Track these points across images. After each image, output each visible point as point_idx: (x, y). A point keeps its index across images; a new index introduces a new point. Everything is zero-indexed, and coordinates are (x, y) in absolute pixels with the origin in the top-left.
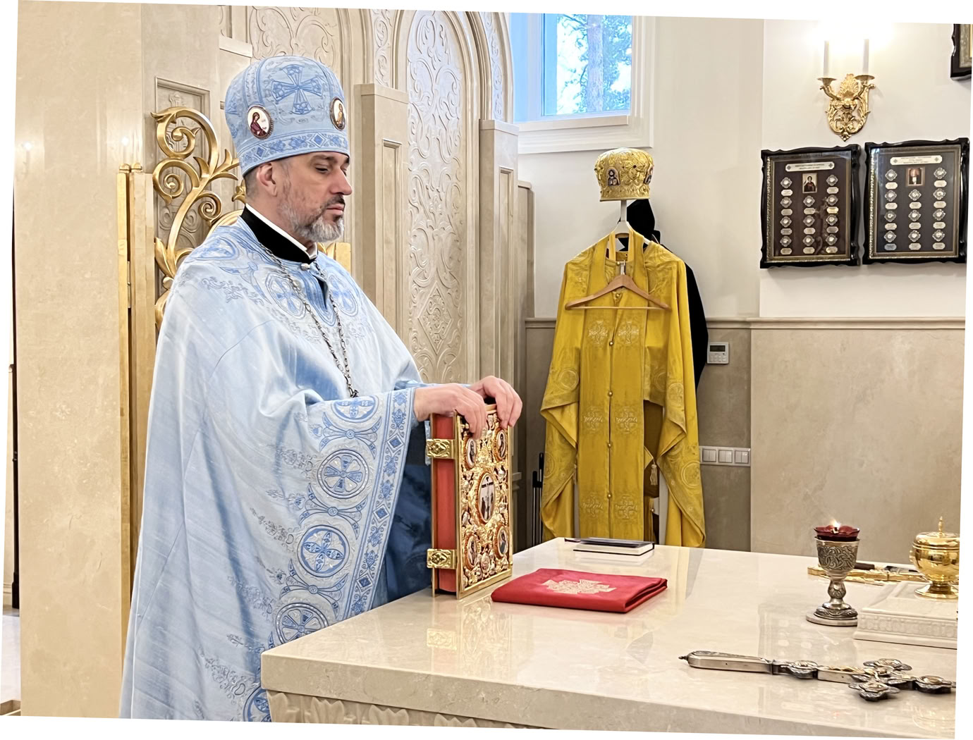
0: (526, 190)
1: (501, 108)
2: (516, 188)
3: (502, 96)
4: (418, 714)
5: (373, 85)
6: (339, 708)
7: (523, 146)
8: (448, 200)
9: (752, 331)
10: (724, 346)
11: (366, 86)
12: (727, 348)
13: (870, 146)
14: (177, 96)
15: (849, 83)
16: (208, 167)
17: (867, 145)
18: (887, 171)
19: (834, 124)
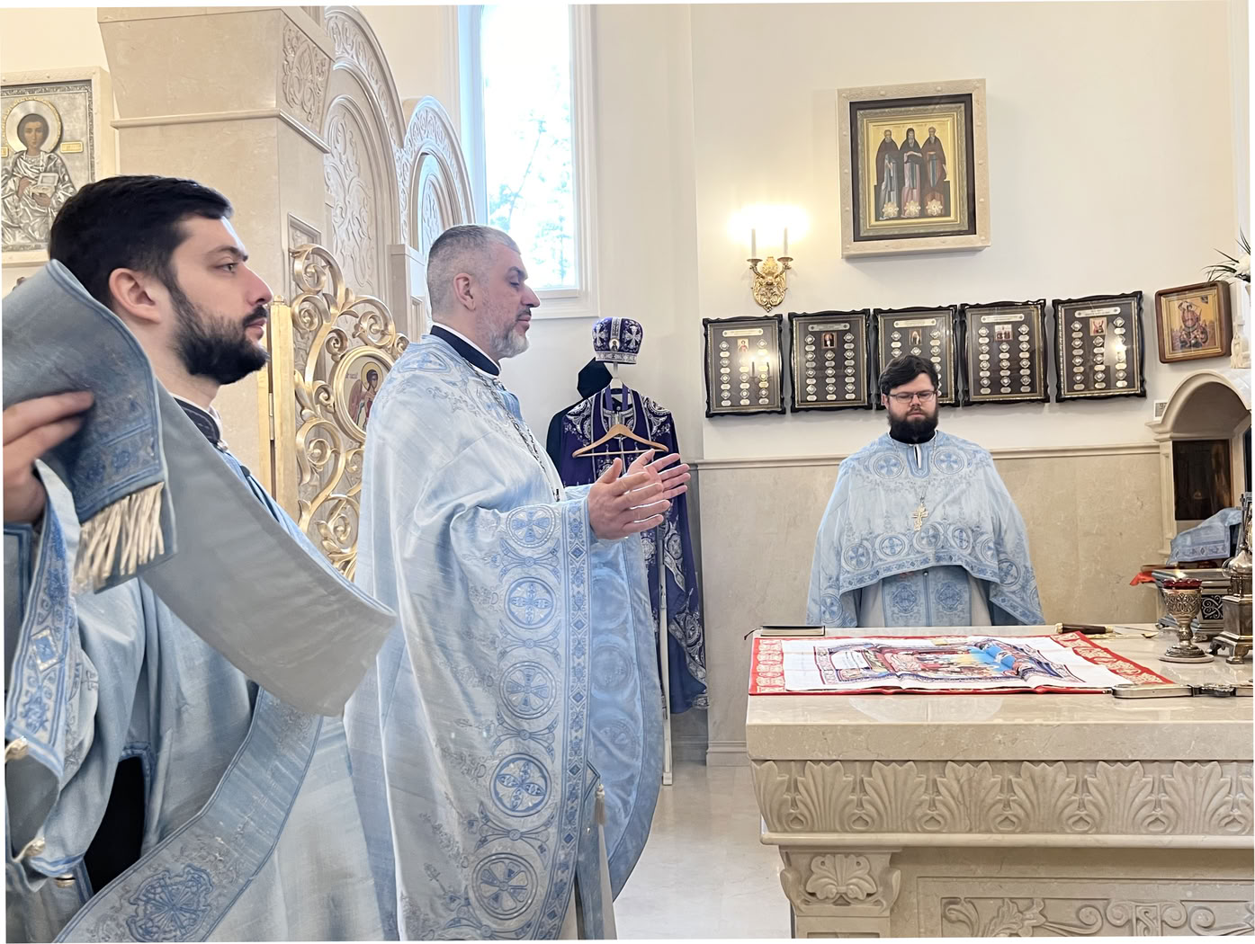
4: (926, 763)
5: (403, 245)
6: (837, 769)
9: (700, 470)
11: (397, 246)
13: (792, 316)
15: (770, 264)
16: (335, 304)
17: (789, 314)
18: (806, 336)
19: (759, 298)
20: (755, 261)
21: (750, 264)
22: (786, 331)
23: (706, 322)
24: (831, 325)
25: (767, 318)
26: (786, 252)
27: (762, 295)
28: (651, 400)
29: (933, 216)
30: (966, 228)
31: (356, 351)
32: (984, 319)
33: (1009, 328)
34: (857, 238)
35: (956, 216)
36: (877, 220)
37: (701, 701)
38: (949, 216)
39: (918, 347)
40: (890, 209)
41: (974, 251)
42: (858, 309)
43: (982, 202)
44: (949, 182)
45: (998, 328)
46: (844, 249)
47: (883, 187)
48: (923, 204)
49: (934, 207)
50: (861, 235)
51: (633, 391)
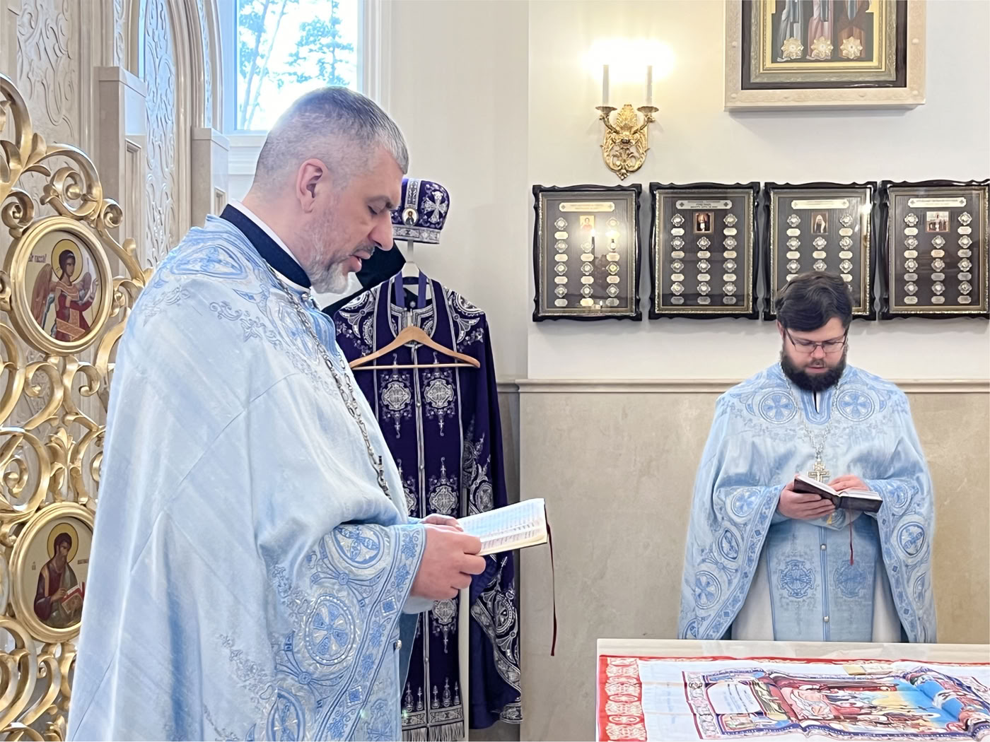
1: (211, 115)
5: (117, 68)
7: (233, 165)
8: (167, 225)
9: (522, 395)
11: (107, 69)
13: (654, 187)
15: (627, 113)
16: (17, 156)
17: (651, 185)
18: (673, 214)
19: (610, 160)
20: (608, 110)
21: (600, 113)
22: (646, 206)
23: (537, 190)
24: (705, 202)
25: (620, 188)
26: (649, 99)
27: (614, 156)
28: (459, 295)
29: (848, 60)
30: (893, 78)
31: (45, 223)
32: (912, 202)
33: (944, 216)
34: (747, 85)
35: (880, 61)
36: (774, 61)
37: (511, 712)
38: (871, 60)
39: (823, 237)
40: (793, 47)
41: (902, 109)
42: (744, 182)
43: (915, 44)
44: (873, 13)
45: (930, 216)
46: (727, 99)
47: (784, 17)
48: (836, 42)
49: (851, 47)
50: (752, 81)
51: (433, 281)
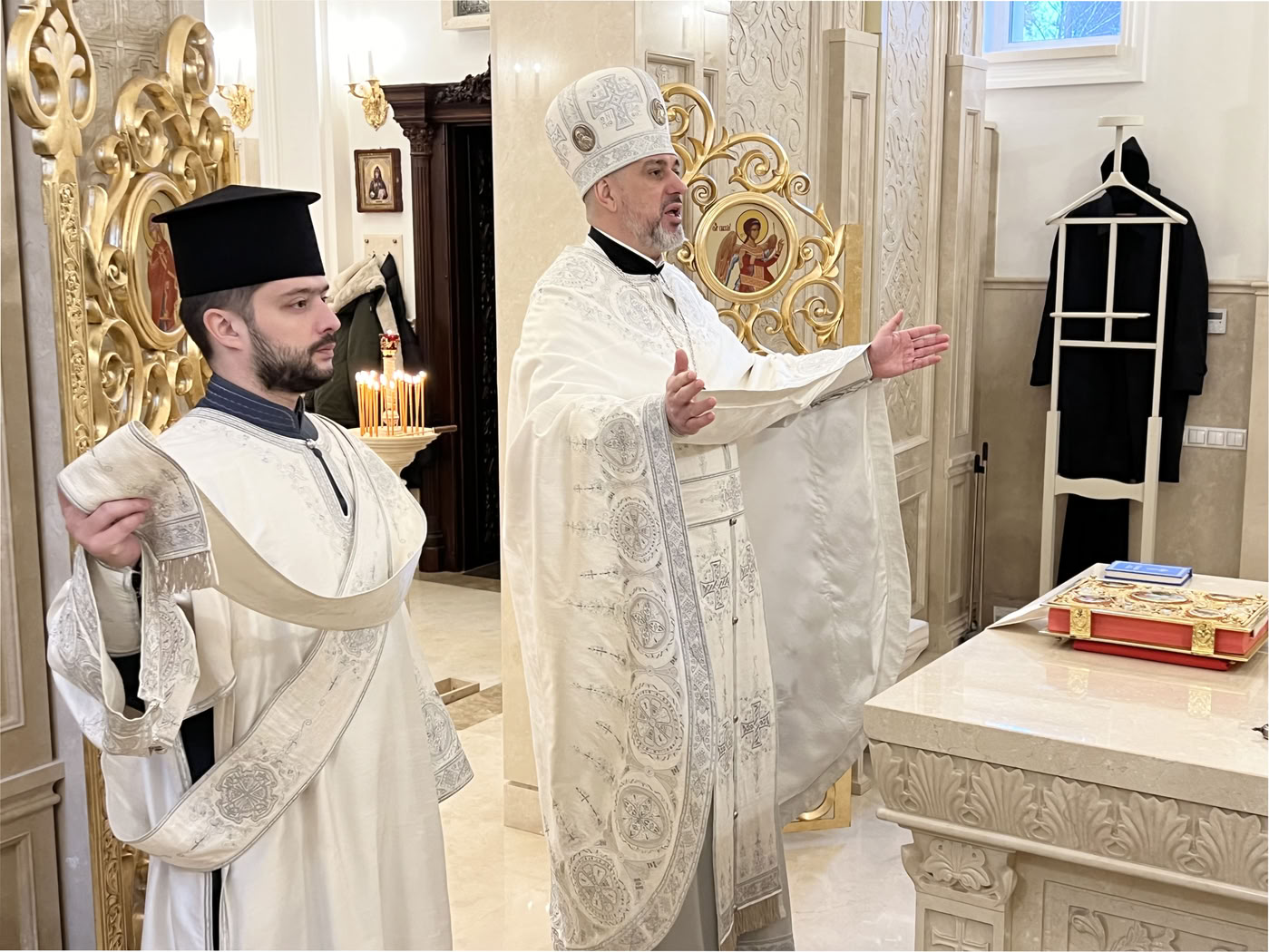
0: (990, 131)
1: (969, 39)
2: (982, 130)
3: (970, 26)
4: (1034, 775)
5: (844, 30)
6: (947, 763)
7: (993, 80)
8: (915, 150)
9: (1258, 298)
10: (1221, 314)
11: (835, 31)
12: (1224, 316)
14: (664, 69)
16: (702, 149)
31: (728, 199)
